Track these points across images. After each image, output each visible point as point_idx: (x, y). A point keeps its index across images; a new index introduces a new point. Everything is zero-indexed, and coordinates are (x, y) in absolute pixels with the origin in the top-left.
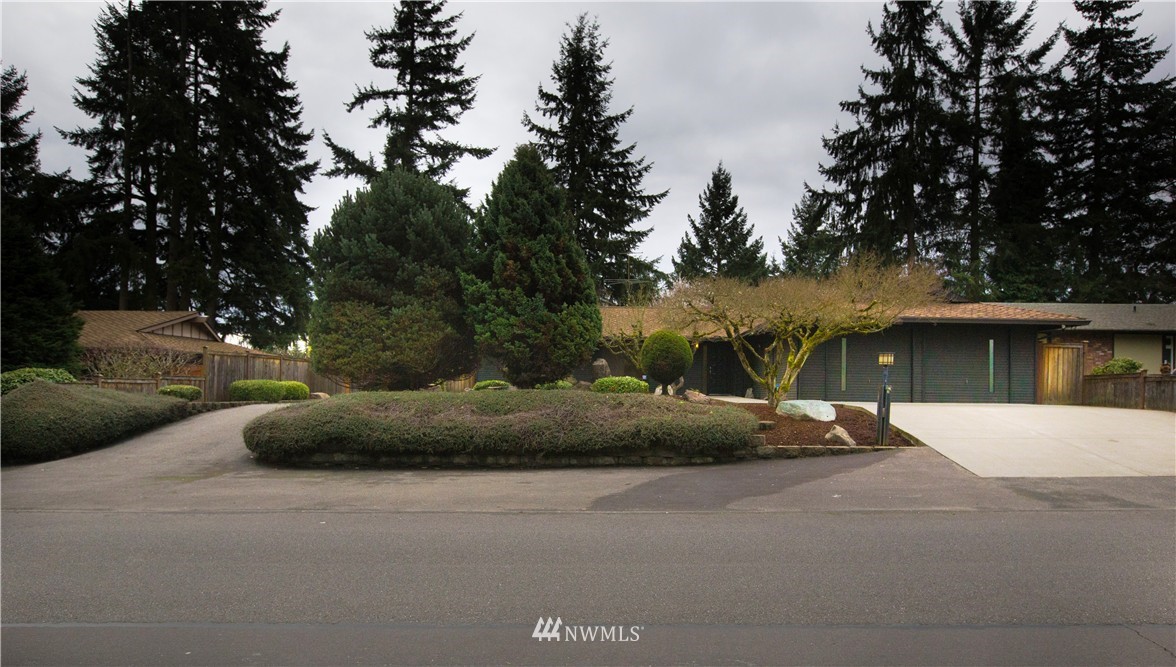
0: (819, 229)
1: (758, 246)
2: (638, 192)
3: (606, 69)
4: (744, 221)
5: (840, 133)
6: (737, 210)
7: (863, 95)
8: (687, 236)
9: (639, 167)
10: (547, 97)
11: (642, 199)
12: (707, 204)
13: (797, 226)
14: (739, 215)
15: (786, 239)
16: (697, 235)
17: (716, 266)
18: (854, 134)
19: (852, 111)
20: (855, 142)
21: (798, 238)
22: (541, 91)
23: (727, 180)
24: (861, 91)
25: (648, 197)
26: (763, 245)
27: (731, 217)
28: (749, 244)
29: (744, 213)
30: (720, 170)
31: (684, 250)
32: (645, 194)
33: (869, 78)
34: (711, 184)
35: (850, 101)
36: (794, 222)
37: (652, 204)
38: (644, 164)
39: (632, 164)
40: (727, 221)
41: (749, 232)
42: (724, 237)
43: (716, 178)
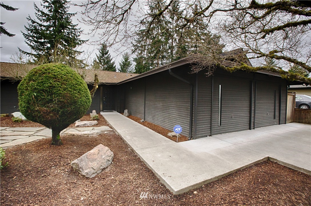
0: (128, 61)
1: (114, 63)
2: (79, 39)
4: (110, 57)
5: (141, 29)
6: (108, 54)
8: (95, 58)
9: (79, 31)
11: (80, 41)
12: (101, 51)
13: (123, 59)
14: (109, 55)
15: (120, 62)
16: (98, 58)
17: (103, 67)
21: (123, 63)
23: (106, 46)
26: (115, 63)
27: (107, 55)
28: (111, 62)
29: (110, 54)
31: (94, 62)
32: (81, 39)
34: (102, 46)
36: (122, 58)
37: (83, 42)
38: (81, 30)
39: (77, 29)
40: (106, 56)
41: (111, 59)
42: (105, 60)
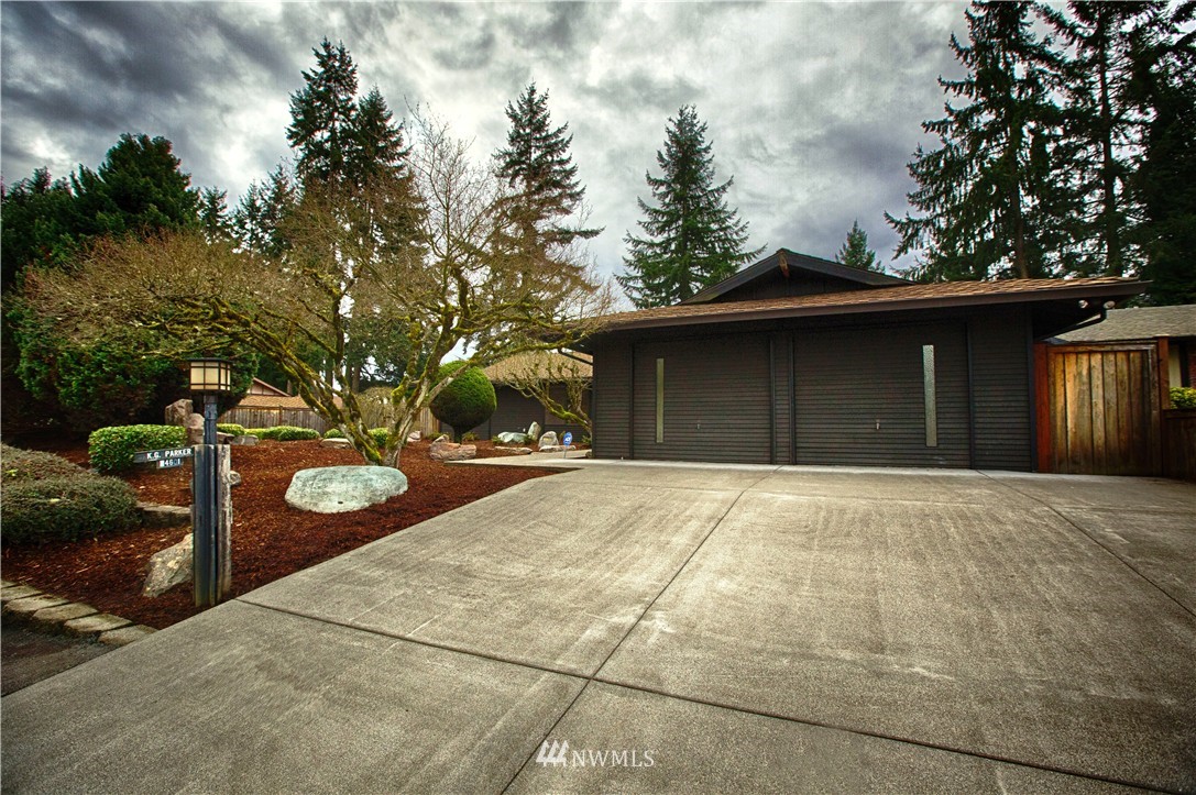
3: (707, 150)
5: (924, 156)
7: (951, 112)
9: (736, 229)
10: (656, 183)
18: (940, 153)
19: (939, 131)
20: (942, 164)
22: (649, 178)
23: (863, 238)
24: (948, 109)
25: (746, 254)
30: (855, 230)
33: (951, 90)
34: (847, 245)
35: (935, 121)
38: (741, 225)
39: (729, 227)
43: (851, 238)
